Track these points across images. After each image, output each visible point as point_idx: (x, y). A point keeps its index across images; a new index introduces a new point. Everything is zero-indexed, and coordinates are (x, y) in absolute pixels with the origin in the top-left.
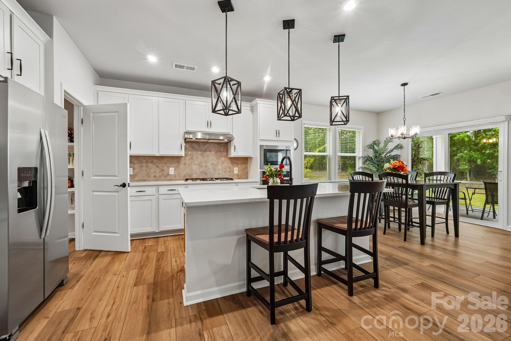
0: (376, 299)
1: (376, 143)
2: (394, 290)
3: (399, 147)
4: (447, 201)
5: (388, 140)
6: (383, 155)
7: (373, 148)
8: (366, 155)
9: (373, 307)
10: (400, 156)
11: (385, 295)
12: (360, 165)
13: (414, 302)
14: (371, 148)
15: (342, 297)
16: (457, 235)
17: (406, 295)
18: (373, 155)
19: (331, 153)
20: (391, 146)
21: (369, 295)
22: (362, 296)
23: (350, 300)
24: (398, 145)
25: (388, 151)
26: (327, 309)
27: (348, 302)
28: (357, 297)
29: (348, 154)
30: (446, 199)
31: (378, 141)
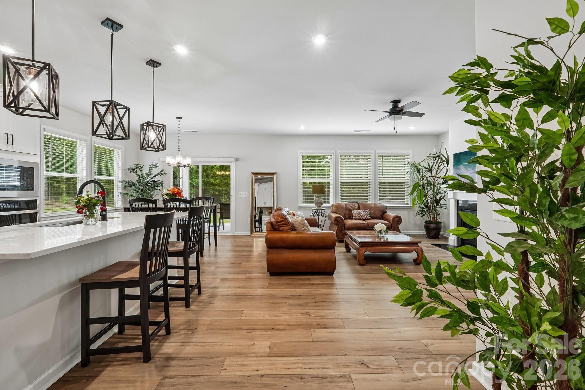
0: (206, 301)
1: (138, 167)
2: (210, 290)
3: (162, 173)
4: (209, 219)
5: (154, 165)
6: (146, 181)
7: (136, 172)
8: (127, 179)
9: (208, 305)
10: (162, 181)
11: (209, 296)
12: (119, 190)
13: (226, 291)
14: (134, 172)
15: (183, 312)
16: (216, 245)
17: (219, 290)
18: (137, 179)
19: (84, 175)
20: (155, 171)
21: (199, 301)
22: (196, 303)
23: (189, 310)
24: (161, 171)
25: (152, 177)
26: (181, 325)
27: (191, 312)
28: (193, 306)
29: (106, 177)
30: (208, 218)
31: (141, 165)
